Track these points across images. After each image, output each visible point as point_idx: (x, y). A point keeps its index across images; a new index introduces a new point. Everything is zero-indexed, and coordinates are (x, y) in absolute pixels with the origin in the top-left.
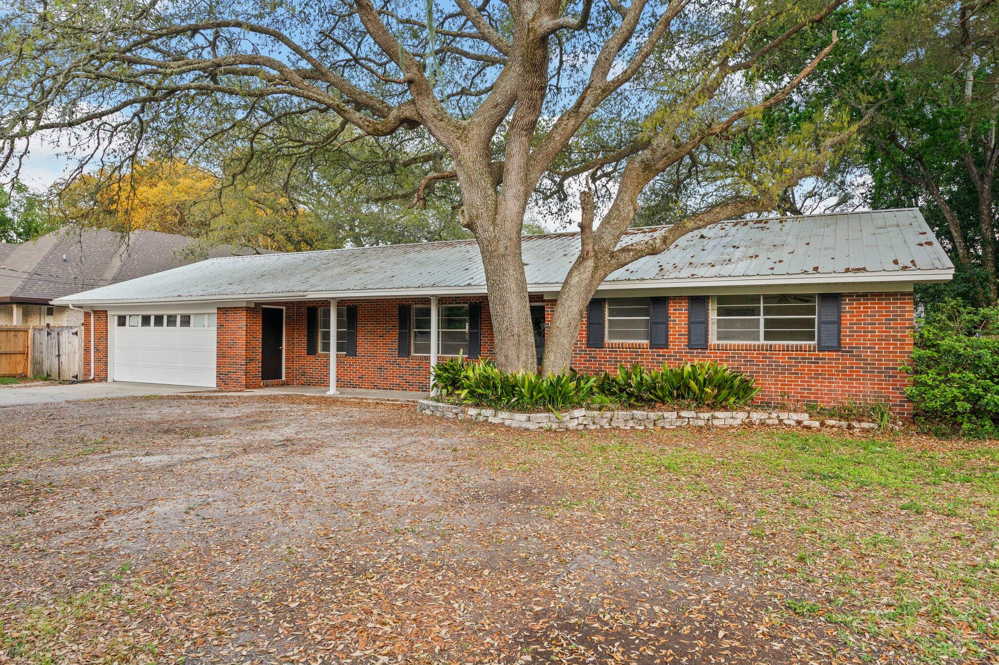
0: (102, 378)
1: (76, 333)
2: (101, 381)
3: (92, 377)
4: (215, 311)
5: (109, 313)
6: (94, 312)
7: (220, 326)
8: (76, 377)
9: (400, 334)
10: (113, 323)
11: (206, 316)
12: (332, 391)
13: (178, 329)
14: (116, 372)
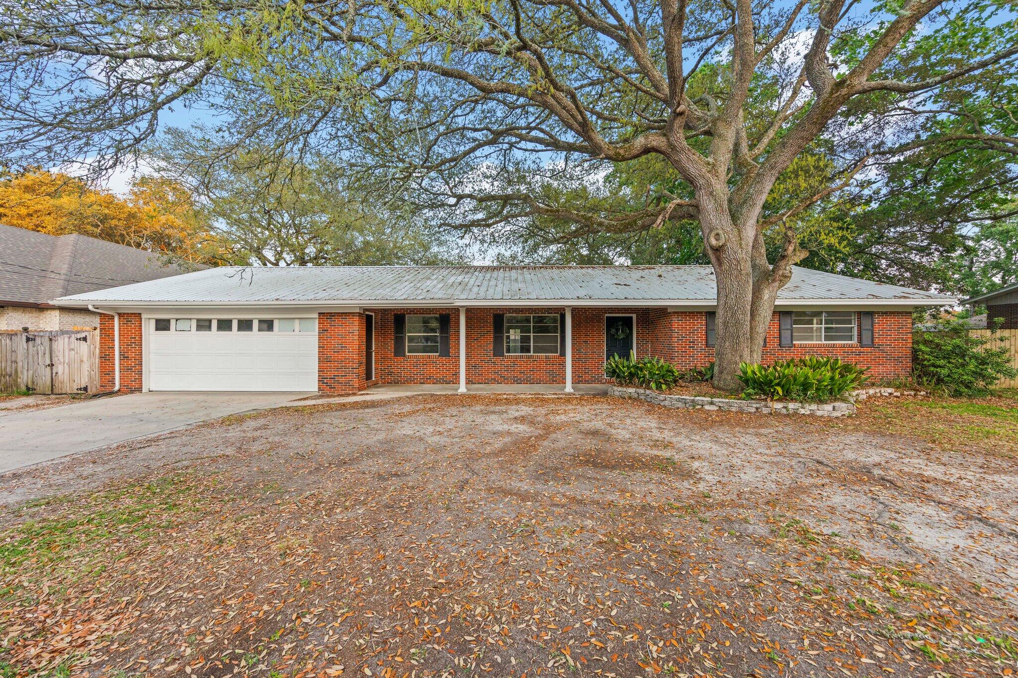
0: (133, 387)
1: (85, 339)
2: (132, 392)
3: (117, 388)
4: (317, 316)
5: (144, 316)
6: (120, 315)
7: (322, 331)
8: (86, 389)
9: (495, 337)
10: (148, 327)
11: (297, 321)
12: (462, 389)
13: (255, 335)
14: (152, 380)
